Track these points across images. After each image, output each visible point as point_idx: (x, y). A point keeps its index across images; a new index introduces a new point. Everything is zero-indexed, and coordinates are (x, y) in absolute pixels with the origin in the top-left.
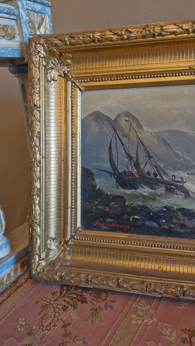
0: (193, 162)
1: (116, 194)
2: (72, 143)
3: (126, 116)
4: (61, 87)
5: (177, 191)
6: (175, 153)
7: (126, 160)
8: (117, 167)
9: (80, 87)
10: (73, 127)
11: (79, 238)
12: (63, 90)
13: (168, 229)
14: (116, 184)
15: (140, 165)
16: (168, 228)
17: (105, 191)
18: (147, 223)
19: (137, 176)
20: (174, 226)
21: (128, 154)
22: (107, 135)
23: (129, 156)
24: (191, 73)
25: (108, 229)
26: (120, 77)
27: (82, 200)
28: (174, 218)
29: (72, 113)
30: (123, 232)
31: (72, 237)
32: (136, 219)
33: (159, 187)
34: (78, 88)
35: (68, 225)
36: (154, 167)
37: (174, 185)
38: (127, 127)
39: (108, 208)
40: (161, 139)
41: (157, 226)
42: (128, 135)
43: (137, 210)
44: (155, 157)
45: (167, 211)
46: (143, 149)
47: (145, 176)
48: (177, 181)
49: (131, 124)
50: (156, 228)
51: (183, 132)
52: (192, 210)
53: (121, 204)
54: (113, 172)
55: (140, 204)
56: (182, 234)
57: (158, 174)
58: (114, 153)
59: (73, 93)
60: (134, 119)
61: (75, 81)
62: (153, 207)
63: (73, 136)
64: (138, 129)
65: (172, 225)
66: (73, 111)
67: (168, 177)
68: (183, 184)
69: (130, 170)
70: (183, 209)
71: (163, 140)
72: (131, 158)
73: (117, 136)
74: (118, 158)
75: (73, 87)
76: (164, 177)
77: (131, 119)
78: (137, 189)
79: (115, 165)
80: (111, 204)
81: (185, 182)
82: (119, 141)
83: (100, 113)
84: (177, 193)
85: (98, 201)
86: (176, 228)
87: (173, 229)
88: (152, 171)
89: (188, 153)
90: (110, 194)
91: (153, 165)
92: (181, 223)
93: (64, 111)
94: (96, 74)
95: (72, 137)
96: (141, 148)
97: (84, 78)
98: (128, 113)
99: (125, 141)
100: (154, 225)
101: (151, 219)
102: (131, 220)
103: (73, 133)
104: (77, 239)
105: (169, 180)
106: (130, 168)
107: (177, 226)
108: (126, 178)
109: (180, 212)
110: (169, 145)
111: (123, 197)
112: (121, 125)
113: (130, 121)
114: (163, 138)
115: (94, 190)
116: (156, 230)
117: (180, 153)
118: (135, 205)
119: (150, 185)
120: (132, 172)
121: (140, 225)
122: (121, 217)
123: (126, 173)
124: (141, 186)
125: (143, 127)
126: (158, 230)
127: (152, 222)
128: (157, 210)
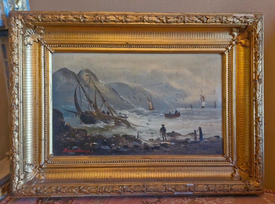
0: (132, 104)
2: (45, 91)
3: (86, 72)
4: (35, 50)
5: (123, 123)
6: (121, 98)
7: (88, 103)
8: (80, 108)
9: (51, 50)
10: (46, 79)
11: (51, 162)
12: (37, 51)
13: (116, 150)
14: (80, 121)
15: (98, 107)
18: (102, 147)
19: (96, 114)
20: (120, 147)
21: (89, 99)
22: (73, 85)
23: (89, 100)
24: (128, 46)
25: (74, 154)
26: (81, 45)
27: (53, 134)
28: (120, 142)
29: (44, 69)
30: (85, 155)
31: (45, 162)
32: (94, 145)
33: (111, 121)
34: (49, 51)
35: (42, 153)
36: (107, 107)
37: (120, 120)
38: (87, 79)
39: (74, 139)
40: (111, 89)
41: (109, 148)
42: (89, 85)
43: (95, 138)
44: (108, 101)
45: (116, 138)
48: (123, 117)
51: (125, 84)
52: (132, 135)
53: (83, 135)
54: (77, 112)
57: (110, 112)
58: (78, 98)
59: (45, 55)
60: (92, 74)
61: (46, 46)
62: (106, 136)
64: (95, 81)
66: (45, 68)
67: (116, 114)
68: (126, 119)
69: (91, 110)
70: (127, 135)
72: (91, 102)
73: (80, 86)
74: (81, 102)
75: (45, 50)
76: (114, 114)
77: (90, 74)
78: (96, 123)
80: (76, 135)
81: (128, 117)
82: (82, 90)
83: (67, 69)
84: (123, 125)
85: (66, 134)
87: (120, 149)
88: (106, 110)
92: (125, 145)
93: (38, 67)
94: (63, 42)
95: (45, 87)
96: (98, 95)
97: (54, 44)
98: (88, 70)
99: (86, 89)
100: (107, 148)
101: (105, 144)
102: (91, 146)
103: (46, 83)
104: (50, 163)
105: (117, 116)
106: (90, 109)
107: (122, 147)
108: (88, 116)
109: (124, 138)
110: (117, 92)
111: (85, 130)
112: (83, 78)
113: (89, 76)
114: (113, 88)
115: (63, 126)
116: (108, 151)
117: (124, 98)
118: (94, 135)
119: (105, 120)
120: (92, 112)
121: (97, 149)
122: (84, 144)
123: (88, 113)
124: (98, 121)
125: (99, 80)
126: (110, 151)
127: (106, 146)
128: (109, 137)
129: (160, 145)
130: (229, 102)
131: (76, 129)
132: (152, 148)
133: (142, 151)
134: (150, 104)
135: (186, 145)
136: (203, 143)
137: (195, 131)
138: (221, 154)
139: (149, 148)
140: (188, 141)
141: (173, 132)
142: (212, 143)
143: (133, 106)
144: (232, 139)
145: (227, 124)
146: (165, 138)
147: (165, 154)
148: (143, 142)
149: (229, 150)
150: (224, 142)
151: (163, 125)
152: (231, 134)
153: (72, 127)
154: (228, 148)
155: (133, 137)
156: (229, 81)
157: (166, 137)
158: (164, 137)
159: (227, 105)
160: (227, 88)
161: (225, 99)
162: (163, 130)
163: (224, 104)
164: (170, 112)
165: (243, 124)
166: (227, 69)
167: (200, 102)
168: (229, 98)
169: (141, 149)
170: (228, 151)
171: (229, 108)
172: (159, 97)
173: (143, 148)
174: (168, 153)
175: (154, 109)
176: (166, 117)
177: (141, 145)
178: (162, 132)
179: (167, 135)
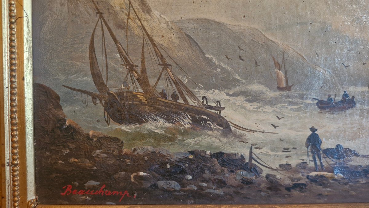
0: (235, 74)
1: (105, 134)
2: (11, 34)
5: (211, 123)
7: (123, 70)
8: (105, 83)
10: (13, 2)
13: (196, 190)
14: (105, 115)
15: (150, 80)
16: (196, 188)
17: (83, 129)
18: (161, 183)
19: (144, 100)
20: (206, 185)
21: (126, 59)
23: (128, 63)
25: (89, 200)
27: (36, 148)
28: (207, 172)
30: (118, 204)
32: (142, 178)
35: (7, 200)
36: (172, 83)
37: (206, 115)
38: (123, 8)
39: (88, 161)
40: (184, 34)
41: (178, 188)
42: (126, 24)
43: (143, 160)
45: (195, 159)
46: (153, 51)
47: (157, 100)
48: (211, 108)
49: (130, 3)
50: (176, 191)
51: (219, 23)
52: (235, 154)
53: (113, 151)
54: (98, 93)
55: (149, 149)
56: (220, 198)
57: (179, 95)
58: (100, 57)
62: (171, 154)
63: (13, 20)
64: (143, 14)
65: (204, 183)
67: (195, 100)
68: (220, 112)
69: (131, 89)
71: (187, 36)
72: (131, 67)
73: (105, 28)
74: (107, 66)
76: (189, 100)
78: (144, 122)
79: (103, 81)
80: (95, 153)
81: (223, 108)
82: (110, 35)
84: (211, 128)
85: (70, 149)
86: (210, 188)
87: (205, 190)
88: (170, 90)
90: (92, 135)
91: (171, 80)
92: (218, 179)
95: (11, 23)
96: (149, 49)
100: (172, 186)
101: (168, 175)
102: (132, 180)
103: (13, 14)
105: (197, 105)
106: (131, 85)
107: (211, 185)
108: (124, 103)
109: (215, 160)
111: (118, 139)
112: (111, 5)
114: (188, 33)
115: (60, 128)
116: (176, 193)
118: (140, 151)
119: (166, 115)
120: (134, 93)
121: (149, 187)
122: (114, 176)
123: (124, 95)
124: (151, 117)
125: (153, 11)
126: (180, 194)
127: (170, 181)
128: (179, 159)
129: (307, 180)
131: (94, 136)
132: (288, 189)
133: (263, 194)
134: (282, 74)
139: (281, 188)
146: (318, 163)
147: (319, 201)
148: (265, 171)
151: (313, 130)
153: (85, 132)
155: (237, 158)
157: (323, 160)
158: (317, 159)
164: (330, 96)
169: (260, 191)
172: (305, 57)
173: (263, 187)
174: (326, 199)
175: (292, 88)
176: (319, 107)
177: (258, 179)
178: (312, 147)
179: (325, 155)
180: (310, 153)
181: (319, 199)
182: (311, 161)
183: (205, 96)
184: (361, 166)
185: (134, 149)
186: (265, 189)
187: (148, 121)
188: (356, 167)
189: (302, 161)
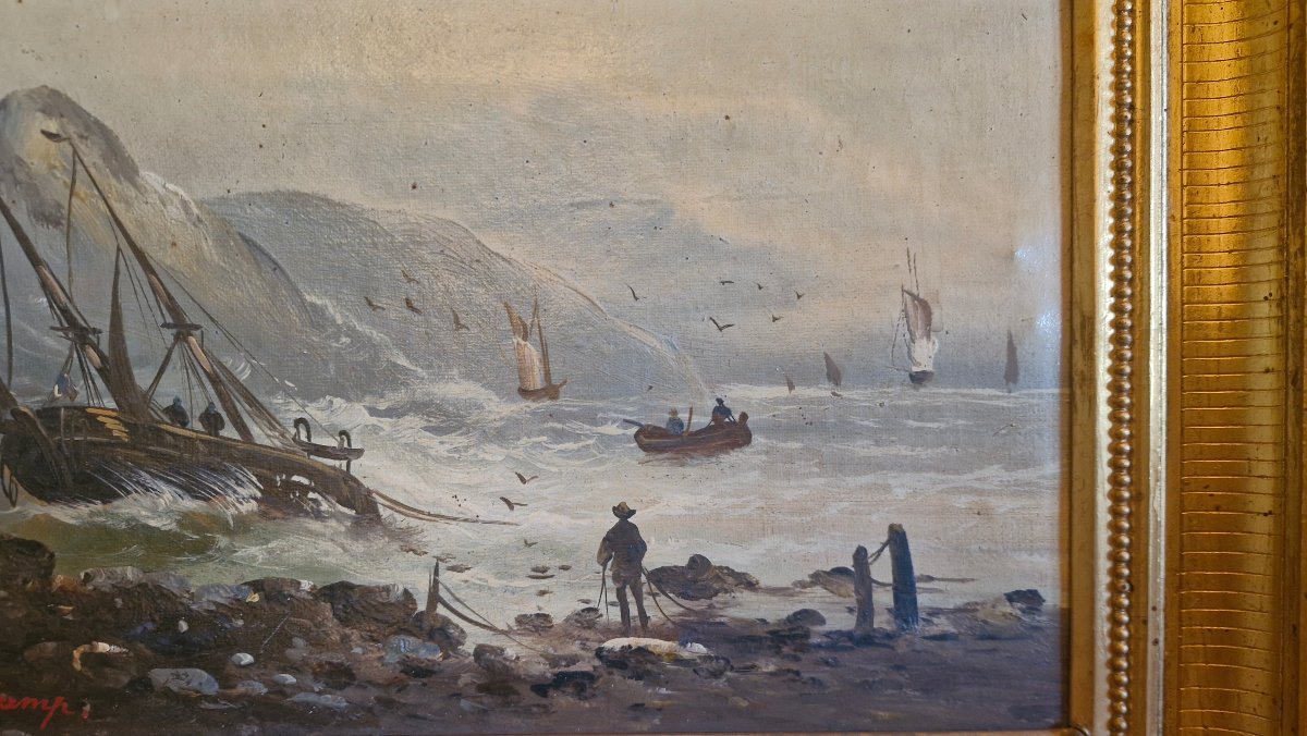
0: (394, 351)
3: (43, 111)
5: (320, 498)
6: (304, 306)
7: (58, 345)
8: (6, 382)
13: (266, 697)
14: (2, 476)
15: (136, 372)
16: (265, 690)
18: (161, 676)
19: (118, 430)
20: (295, 680)
21: (65, 311)
23: (72, 324)
28: (299, 642)
32: (105, 659)
33: (232, 483)
36: (204, 378)
37: (303, 470)
38: (55, 167)
40: (238, 237)
41: (212, 688)
42: (65, 212)
43: (112, 609)
44: (210, 329)
45: (265, 605)
46: (147, 288)
47: (160, 430)
48: (322, 451)
49: (75, 152)
50: (207, 698)
51: (341, 205)
52: (387, 589)
53: (25, 582)
55: (130, 576)
56: (338, 718)
57: (224, 415)
60: (87, 128)
62: (193, 590)
64: (113, 182)
65: (287, 676)
67: (274, 428)
68: (348, 466)
69: (81, 399)
70: (346, 587)
71: (246, 240)
72: (81, 335)
74: (9, 334)
76: (254, 430)
77: (72, 130)
78: (116, 496)
81: (359, 453)
82: (18, 246)
84: (319, 512)
86: (306, 691)
87: (293, 694)
88: (198, 399)
89: (369, 310)
91: (200, 370)
92: (330, 663)
96: (136, 282)
98: (56, 94)
99: (47, 242)
100: (194, 684)
101: (184, 653)
102: (78, 666)
105: (278, 444)
107: (308, 680)
108: (60, 440)
109: (326, 608)
110: (276, 267)
111: (39, 545)
112: (20, 161)
113: (69, 139)
114: (248, 233)
116: (206, 705)
117: (332, 310)
118: (101, 583)
119: (184, 476)
120: (89, 410)
121: (125, 688)
122: (26, 653)
123: (59, 416)
124: (138, 482)
125: (142, 172)
126: (219, 707)
127: (188, 670)
128: (215, 603)
129: (597, 663)
130: (1117, 340)
132: (541, 688)
133: (465, 704)
134: (532, 352)
135: (797, 659)
136: (920, 645)
137: (860, 555)
138: (1052, 721)
139: (518, 687)
140: (807, 635)
141: (698, 563)
142: (988, 645)
143: (405, 369)
144: (1139, 621)
145: (1103, 503)
147: (637, 726)
148: (473, 638)
149: (1115, 697)
150: (1078, 640)
151: (623, 512)
152: (1131, 580)
154: (1102, 687)
155: (392, 599)
156: (1118, 181)
157: (648, 602)
158: (631, 598)
159: (1103, 363)
160: (1104, 238)
161: (1089, 322)
162: (623, 544)
163: (1078, 353)
164: (674, 412)
165: (1218, 509)
166: (1105, 94)
167: (900, 338)
168: (1117, 309)
169: (458, 696)
170: (1102, 703)
171: (1115, 388)
172: (597, 302)
173: (466, 685)
174: (657, 721)
175: (562, 389)
176: (644, 447)
177: (452, 660)
178: (616, 565)
179: (653, 587)
180: (610, 582)
181: (636, 719)
182: (613, 604)
183: (305, 416)
184: (763, 621)
185: (86, 574)
186: (472, 691)
187: (128, 493)
188: (749, 624)
189: (586, 606)
